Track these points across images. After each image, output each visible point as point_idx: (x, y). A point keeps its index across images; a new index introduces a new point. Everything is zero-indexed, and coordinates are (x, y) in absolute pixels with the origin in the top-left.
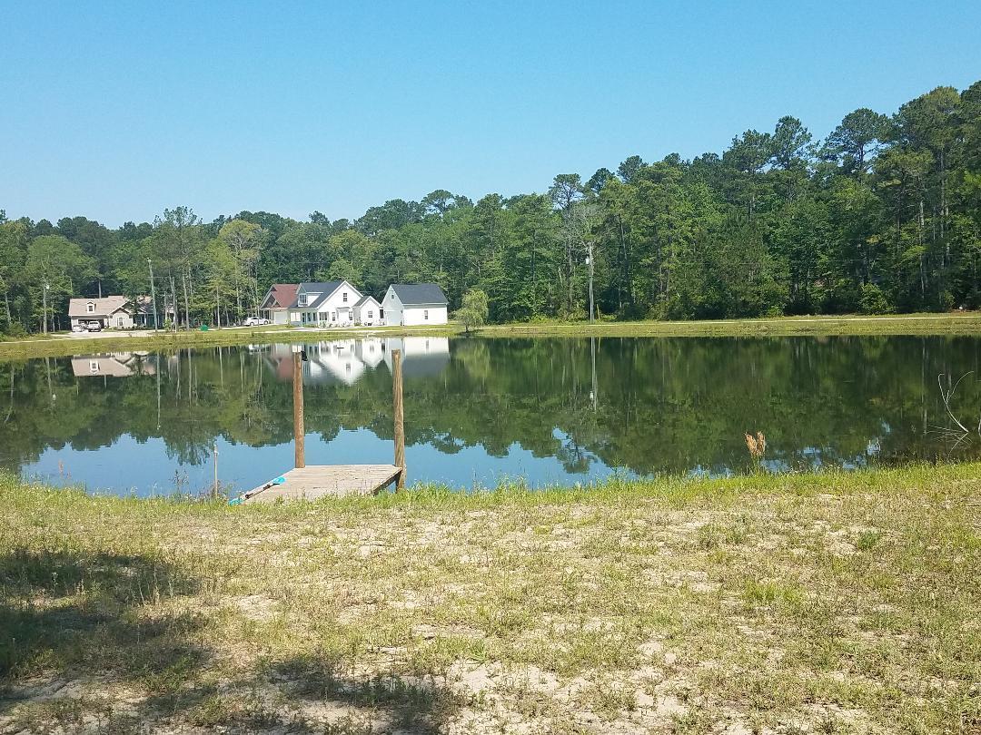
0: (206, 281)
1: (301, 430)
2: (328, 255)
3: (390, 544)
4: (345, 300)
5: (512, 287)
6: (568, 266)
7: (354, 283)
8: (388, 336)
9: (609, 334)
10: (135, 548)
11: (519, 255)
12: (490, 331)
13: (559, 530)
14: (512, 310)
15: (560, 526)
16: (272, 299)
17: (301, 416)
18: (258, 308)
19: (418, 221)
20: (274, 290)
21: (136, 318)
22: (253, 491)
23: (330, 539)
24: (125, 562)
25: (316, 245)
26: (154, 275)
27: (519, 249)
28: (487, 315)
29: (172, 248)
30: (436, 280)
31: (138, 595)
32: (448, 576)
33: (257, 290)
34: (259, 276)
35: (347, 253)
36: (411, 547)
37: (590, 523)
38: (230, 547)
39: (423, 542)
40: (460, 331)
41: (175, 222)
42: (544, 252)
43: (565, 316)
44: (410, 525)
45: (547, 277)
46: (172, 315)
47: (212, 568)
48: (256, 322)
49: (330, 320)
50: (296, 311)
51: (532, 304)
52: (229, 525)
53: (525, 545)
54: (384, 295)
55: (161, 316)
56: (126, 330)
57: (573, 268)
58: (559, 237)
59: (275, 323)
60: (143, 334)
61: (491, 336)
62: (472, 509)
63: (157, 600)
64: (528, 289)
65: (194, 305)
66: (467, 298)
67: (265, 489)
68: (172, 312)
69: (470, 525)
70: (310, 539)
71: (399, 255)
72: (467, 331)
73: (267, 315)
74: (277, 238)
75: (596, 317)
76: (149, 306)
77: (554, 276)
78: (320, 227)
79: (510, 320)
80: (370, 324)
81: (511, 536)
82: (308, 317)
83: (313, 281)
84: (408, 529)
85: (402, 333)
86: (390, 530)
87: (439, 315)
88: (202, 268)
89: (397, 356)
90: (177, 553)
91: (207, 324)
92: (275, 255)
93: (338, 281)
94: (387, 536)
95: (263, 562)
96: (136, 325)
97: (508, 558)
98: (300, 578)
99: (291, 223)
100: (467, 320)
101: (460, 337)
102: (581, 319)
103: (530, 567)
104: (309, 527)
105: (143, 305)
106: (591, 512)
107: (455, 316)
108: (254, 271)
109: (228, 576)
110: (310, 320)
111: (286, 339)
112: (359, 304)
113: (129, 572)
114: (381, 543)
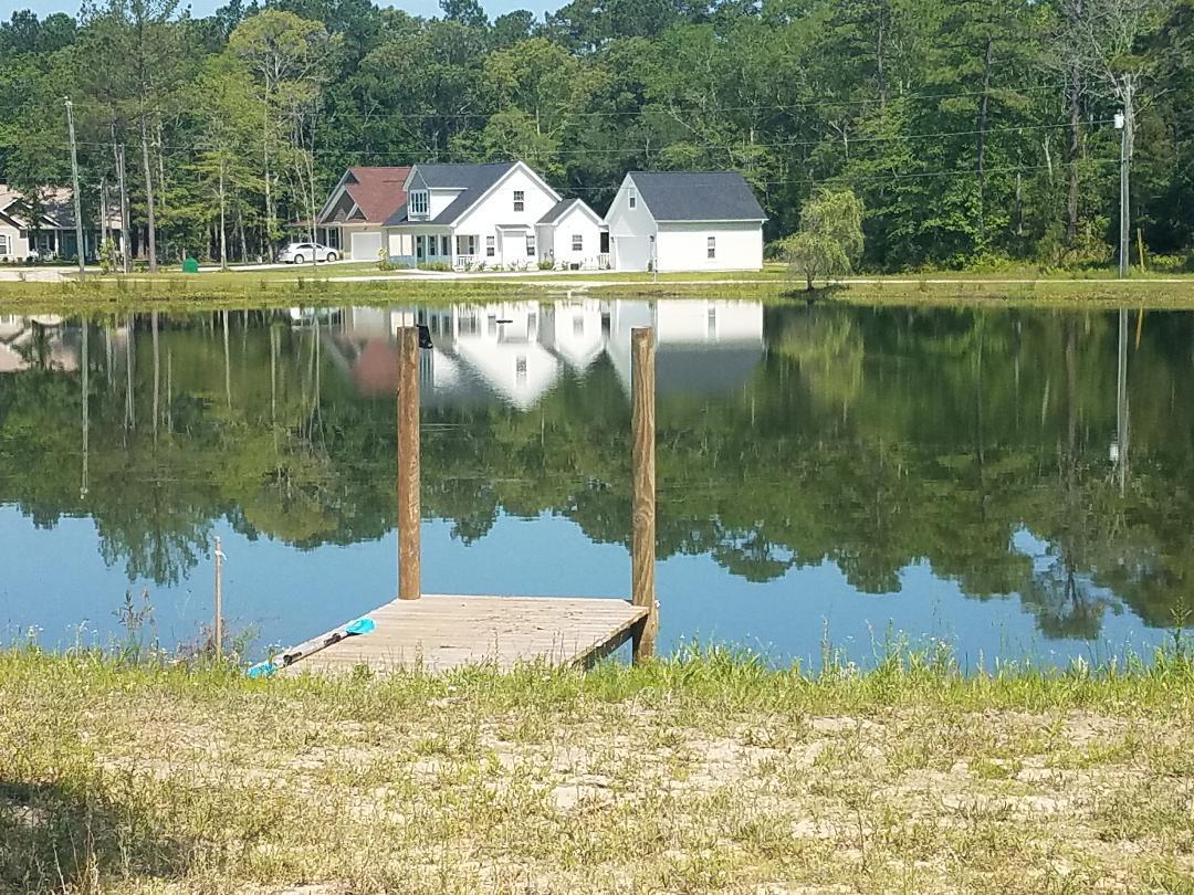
0: (195, 156)
1: (414, 510)
2: (481, 97)
3: (623, 785)
4: (519, 207)
5: (925, 182)
6: (1069, 133)
7: (539, 166)
8: (620, 296)
9: (1167, 303)
10: (44, 764)
11: (946, 105)
12: (865, 288)
13: (1033, 770)
14: (926, 239)
15: (1038, 760)
16: (346, 203)
17: (414, 478)
18: (313, 223)
19: (700, 19)
20: (352, 180)
21: (35, 238)
22: (302, 648)
23: (484, 764)
24: (22, 795)
25: (453, 73)
26: (78, 140)
27: (946, 90)
28: (861, 248)
29: (119, 76)
30: (740, 164)
31: (50, 869)
32: (765, 867)
33: (311, 180)
34: (319, 145)
35: (526, 93)
36: (673, 794)
37: (1114, 757)
38: (255, 772)
39: (704, 783)
40: (792, 289)
41: (128, 13)
42: (1012, 98)
43: (1056, 256)
44: (671, 741)
45: (1015, 158)
46: (117, 233)
47: (216, 817)
48: (308, 254)
49: (480, 256)
50: (401, 232)
51: (973, 223)
52: (251, 723)
53: (951, 802)
54: (610, 197)
55: (93, 233)
56: (13, 264)
57: (1081, 139)
58: (1049, 60)
59: (352, 257)
60: (51, 275)
61: (868, 302)
62: (819, 712)
63: (95, 881)
64: (967, 190)
65: (168, 211)
66: (812, 209)
67: (329, 643)
68: (117, 225)
69: (815, 748)
70: (435, 764)
71: (652, 100)
72: (811, 289)
73: (334, 239)
74: (363, 55)
75: (1134, 259)
76: (65, 210)
77: (1032, 158)
78: (465, 29)
79: (917, 263)
80: (575, 267)
81: (916, 779)
82: (431, 247)
83: (443, 160)
84: (667, 752)
85: (652, 291)
86: (624, 752)
87: (742, 248)
88: (188, 124)
89: (643, 343)
90: (136, 781)
91: (195, 256)
92: (358, 94)
93: (504, 160)
94: (617, 767)
95: (330, 810)
96: (35, 254)
97: (910, 832)
98: (414, 853)
99: (396, 19)
100: (812, 261)
101: (792, 302)
102: (1095, 265)
103: (966, 853)
104: (434, 735)
105: (52, 207)
106: (1115, 732)
107: (782, 250)
108: (306, 134)
109: (250, 837)
110: (433, 252)
111: (378, 296)
112: (550, 217)
113: (29, 817)
114: (602, 780)
